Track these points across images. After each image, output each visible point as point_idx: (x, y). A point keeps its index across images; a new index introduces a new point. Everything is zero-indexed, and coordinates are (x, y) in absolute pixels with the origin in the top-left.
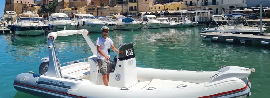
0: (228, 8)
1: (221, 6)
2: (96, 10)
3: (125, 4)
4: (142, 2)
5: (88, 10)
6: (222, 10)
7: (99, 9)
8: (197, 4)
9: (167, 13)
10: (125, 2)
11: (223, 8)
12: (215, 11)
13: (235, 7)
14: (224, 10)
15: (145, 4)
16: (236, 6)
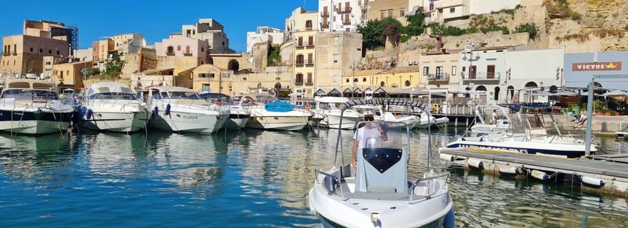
0: (523, 86)
1: (506, 82)
2: (216, 78)
3: (286, 67)
4: (327, 65)
5: (199, 77)
6: (508, 91)
7: (225, 77)
8: (451, 75)
9: (381, 93)
10: (287, 63)
11: (511, 87)
12: (491, 93)
13: (539, 85)
14: (512, 92)
15: (331, 68)
16: (542, 83)
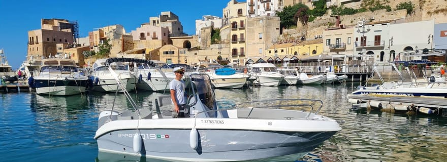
0: (402, 50)
1: (389, 47)
2: (176, 54)
3: (225, 44)
4: (254, 41)
5: (164, 54)
6: (391, 54)
7: (182, 53)
8: (347, 45)
9: (295, 60)
10: (226, 41)
11: (393, 51)
12: (378, 56)
13: (414, 49)
14: (394, 55)
15: (258, 44)
16: (417, 47)
